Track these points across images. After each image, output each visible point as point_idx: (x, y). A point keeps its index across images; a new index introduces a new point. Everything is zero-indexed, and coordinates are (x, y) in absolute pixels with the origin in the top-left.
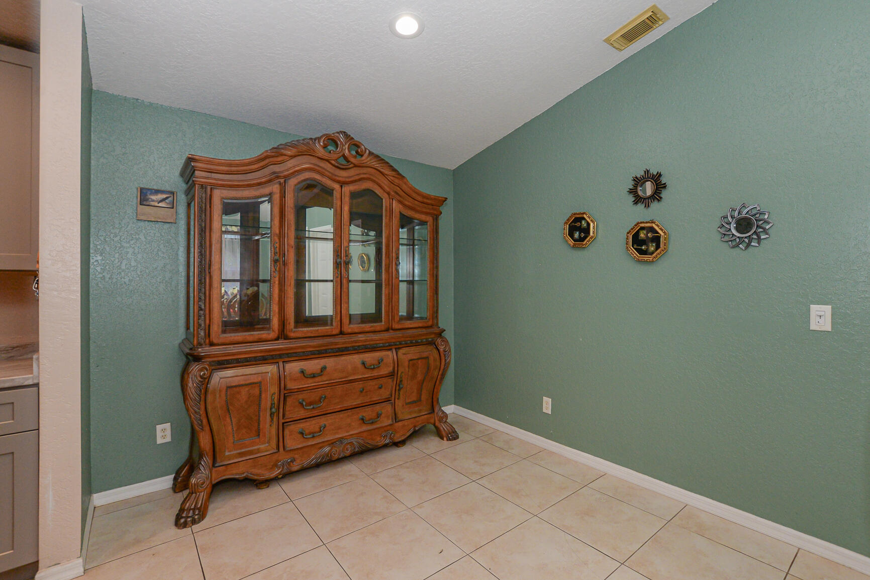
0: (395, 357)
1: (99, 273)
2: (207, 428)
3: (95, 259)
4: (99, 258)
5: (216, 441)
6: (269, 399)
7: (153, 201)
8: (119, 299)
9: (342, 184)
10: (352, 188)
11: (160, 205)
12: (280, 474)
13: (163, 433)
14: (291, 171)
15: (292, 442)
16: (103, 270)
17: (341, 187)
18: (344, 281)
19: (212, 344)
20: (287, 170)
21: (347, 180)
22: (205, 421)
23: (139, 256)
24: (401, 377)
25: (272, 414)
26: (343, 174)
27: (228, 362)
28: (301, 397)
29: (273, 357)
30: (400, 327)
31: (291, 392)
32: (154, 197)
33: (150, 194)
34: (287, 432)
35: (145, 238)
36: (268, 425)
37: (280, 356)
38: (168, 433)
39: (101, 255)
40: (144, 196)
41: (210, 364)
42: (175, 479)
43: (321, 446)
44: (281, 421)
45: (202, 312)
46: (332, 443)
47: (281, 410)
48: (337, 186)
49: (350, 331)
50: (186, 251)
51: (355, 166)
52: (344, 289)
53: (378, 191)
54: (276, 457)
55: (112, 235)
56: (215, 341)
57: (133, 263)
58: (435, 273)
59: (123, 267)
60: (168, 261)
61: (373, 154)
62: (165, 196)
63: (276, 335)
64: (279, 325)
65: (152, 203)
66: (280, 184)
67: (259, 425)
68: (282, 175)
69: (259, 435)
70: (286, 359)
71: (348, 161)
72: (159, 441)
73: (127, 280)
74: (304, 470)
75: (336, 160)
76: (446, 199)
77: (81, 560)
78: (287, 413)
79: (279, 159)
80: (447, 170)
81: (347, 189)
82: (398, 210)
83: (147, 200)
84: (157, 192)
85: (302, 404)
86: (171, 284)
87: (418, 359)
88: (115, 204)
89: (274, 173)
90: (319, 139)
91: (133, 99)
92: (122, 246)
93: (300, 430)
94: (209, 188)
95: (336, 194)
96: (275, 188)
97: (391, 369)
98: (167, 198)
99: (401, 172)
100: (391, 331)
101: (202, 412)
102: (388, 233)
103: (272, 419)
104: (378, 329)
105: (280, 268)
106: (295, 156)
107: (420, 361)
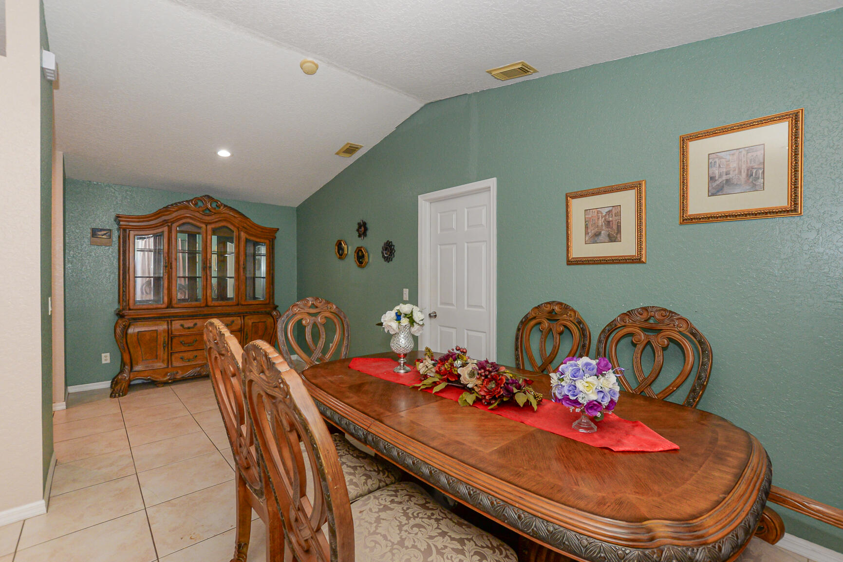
0: (243, 322)
1: (71, 273)
2: (127, 351)
3: (68, 266)
4: (70, 265)
5: (133, 358)
6: (162, 339)
7: (99, 235)
8: (81, 287)
9: (207, 224)
10: (213, 226)
11: (103, 237)
12: (169, 379)
13: (106, 358)
14: (175, 219)
15: (176, 364)
16: (72, 272)
17: (206, 226)
18: (209, 277)
19: (130, 309)
20: (173, 218)
21: (210, 221)
22: (126, 348)
23: (92, 264)
24: (247, 332)
25: (164, 347)
26: (207, 218)
27: (139, 319)
28: (182, 339)
29: (165, 317)
30: (246, 303)
31: (175, 336)
32: (99, 233)
33: (98, 231)
34: (173, 357)
35: (95, 255)
36: (162, 353)
37: (169, 317)
38: (108, 358)
39: (71, 264)
40: (94, 232)
41: (129, 319)
42: (112, 382)
43: (194, 367)
44: (170, 351)
45: (124, 293)
46: (201, 366)
47: (170, 346)
48: (203, 226)
49: (212, 305)
50: (118, 261)
51: (215, 213)
52: (209, 282)
53: (232, 227)
54: (167, 370)
55: (77, 254)
56: (131, 308)
57: (89, 268)
58: (271, 272)
59: (83, 270)
60: (107, 267)
61: (227, 206)
62: (106, 232)
63: (166, 306)
64: (168, 301)
65: (99, 236)
66: (168, 226)
67: (157, 352)
68: (169, 221)
69: (157, 358)
70: (173, 319)
71: (211, 211)
72: (104, 362)
73: (85, 277)
74: (184, 380)
75: (203, 211)
76: (278, 229)
77: (65, 403)
78: (173, 347)
79: (168, 213)
80: (292, 208)
81: (210, 227)
82: (244, 237)
83: (96, 235)
84: (101, 230)
85: (182, 343)
86: (110, 279)
87: (258, 322)
88: (78, 237)
89: (165, 220)
90: (191, 201)
91: (88, 181)
92: (83, 259)
93: (181, 357)
94: (128, 230)
95: (203, 230)
96: (166, 229)
97: (239, 327)
98: (107, 233)
99: (246, 215)
100: (240, 306)
101: (125, 343)
102: (237, 249)
103: (164, 349)
104: (231, 304)
105: (168, 270)
106: (177, 211)
107: (260, 324)
